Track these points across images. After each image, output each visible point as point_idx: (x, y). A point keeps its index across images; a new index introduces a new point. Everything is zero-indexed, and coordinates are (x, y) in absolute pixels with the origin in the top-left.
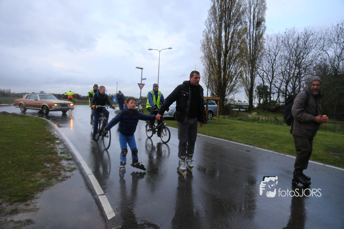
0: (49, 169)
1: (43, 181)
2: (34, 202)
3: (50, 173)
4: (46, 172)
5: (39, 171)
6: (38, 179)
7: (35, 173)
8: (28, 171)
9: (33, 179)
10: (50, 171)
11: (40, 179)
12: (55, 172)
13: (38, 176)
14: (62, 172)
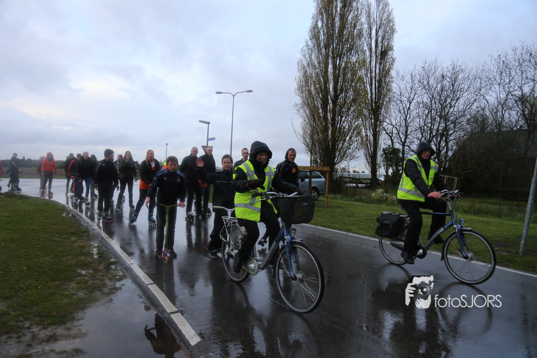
0: (86, 278)
1: (81, 294)
2: (78, 325)
3: (89, 284)
4: (83, 281)
5: (72, 281)
6: (73, 292)
7: (67, 283)
8: (56, 281)
9: (67, 293)
10: (89, 281)
11: (76, 292)
12: (96, 282)
13: (73, 289)
14: (108, 282)
